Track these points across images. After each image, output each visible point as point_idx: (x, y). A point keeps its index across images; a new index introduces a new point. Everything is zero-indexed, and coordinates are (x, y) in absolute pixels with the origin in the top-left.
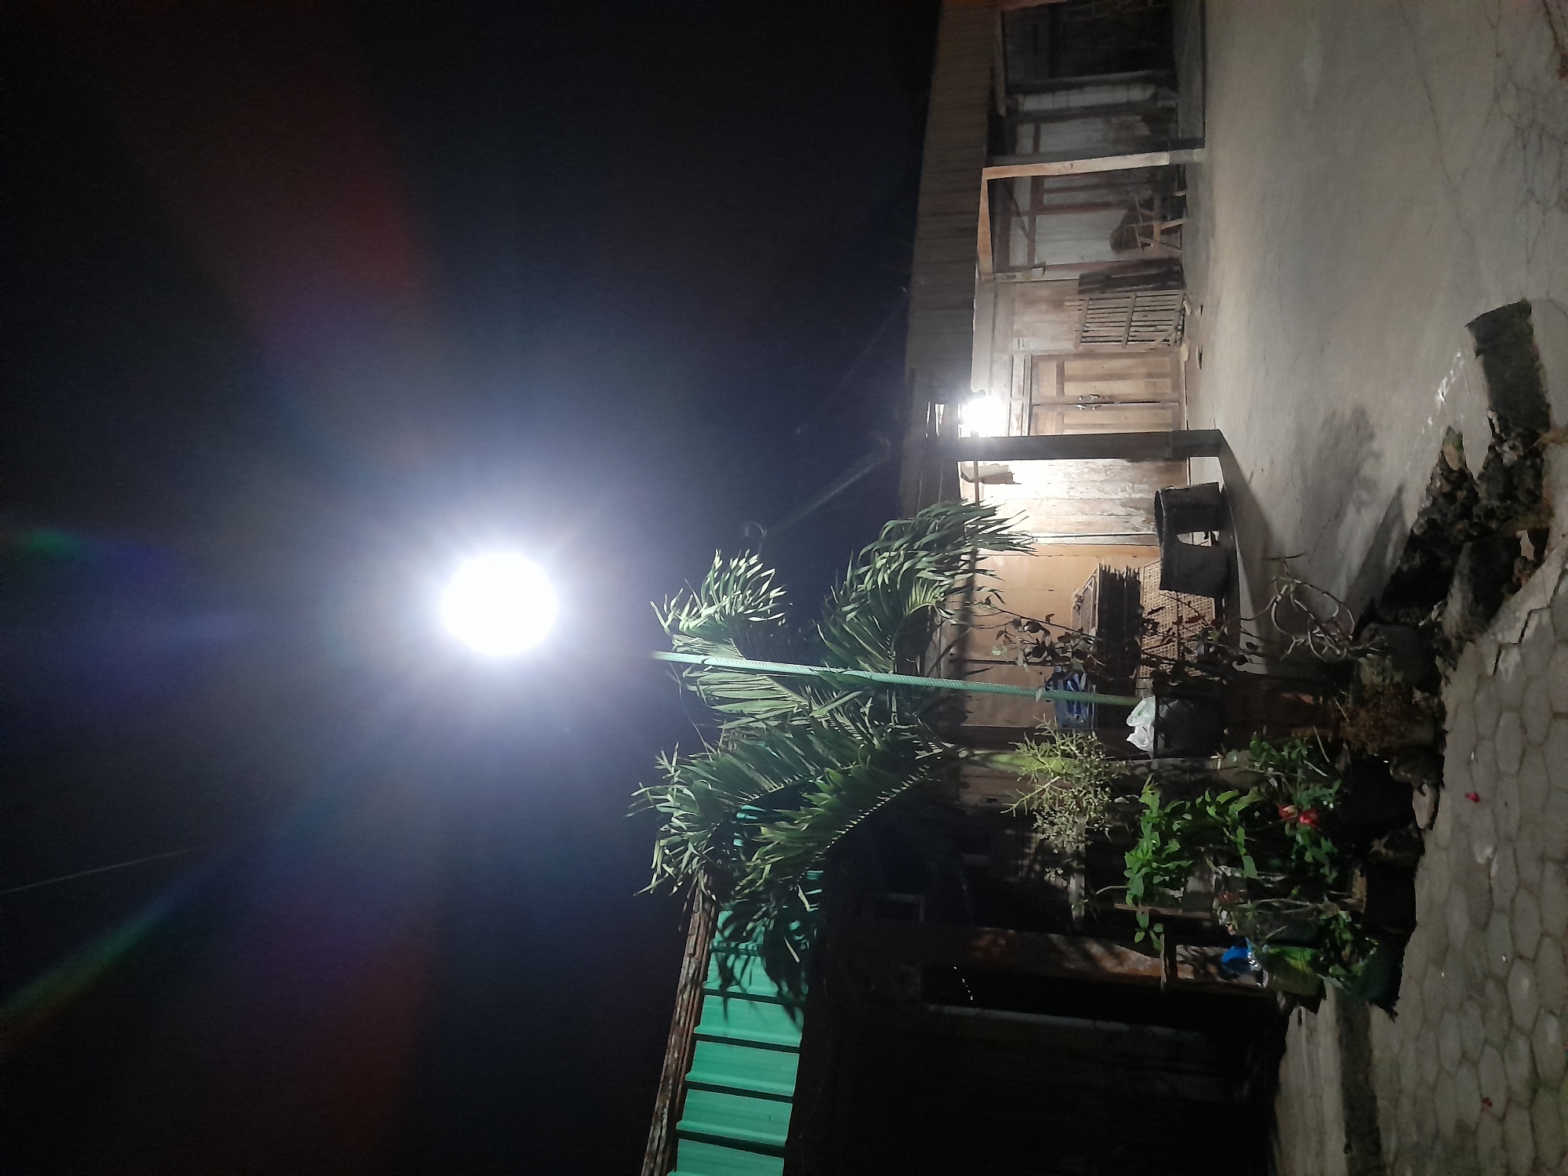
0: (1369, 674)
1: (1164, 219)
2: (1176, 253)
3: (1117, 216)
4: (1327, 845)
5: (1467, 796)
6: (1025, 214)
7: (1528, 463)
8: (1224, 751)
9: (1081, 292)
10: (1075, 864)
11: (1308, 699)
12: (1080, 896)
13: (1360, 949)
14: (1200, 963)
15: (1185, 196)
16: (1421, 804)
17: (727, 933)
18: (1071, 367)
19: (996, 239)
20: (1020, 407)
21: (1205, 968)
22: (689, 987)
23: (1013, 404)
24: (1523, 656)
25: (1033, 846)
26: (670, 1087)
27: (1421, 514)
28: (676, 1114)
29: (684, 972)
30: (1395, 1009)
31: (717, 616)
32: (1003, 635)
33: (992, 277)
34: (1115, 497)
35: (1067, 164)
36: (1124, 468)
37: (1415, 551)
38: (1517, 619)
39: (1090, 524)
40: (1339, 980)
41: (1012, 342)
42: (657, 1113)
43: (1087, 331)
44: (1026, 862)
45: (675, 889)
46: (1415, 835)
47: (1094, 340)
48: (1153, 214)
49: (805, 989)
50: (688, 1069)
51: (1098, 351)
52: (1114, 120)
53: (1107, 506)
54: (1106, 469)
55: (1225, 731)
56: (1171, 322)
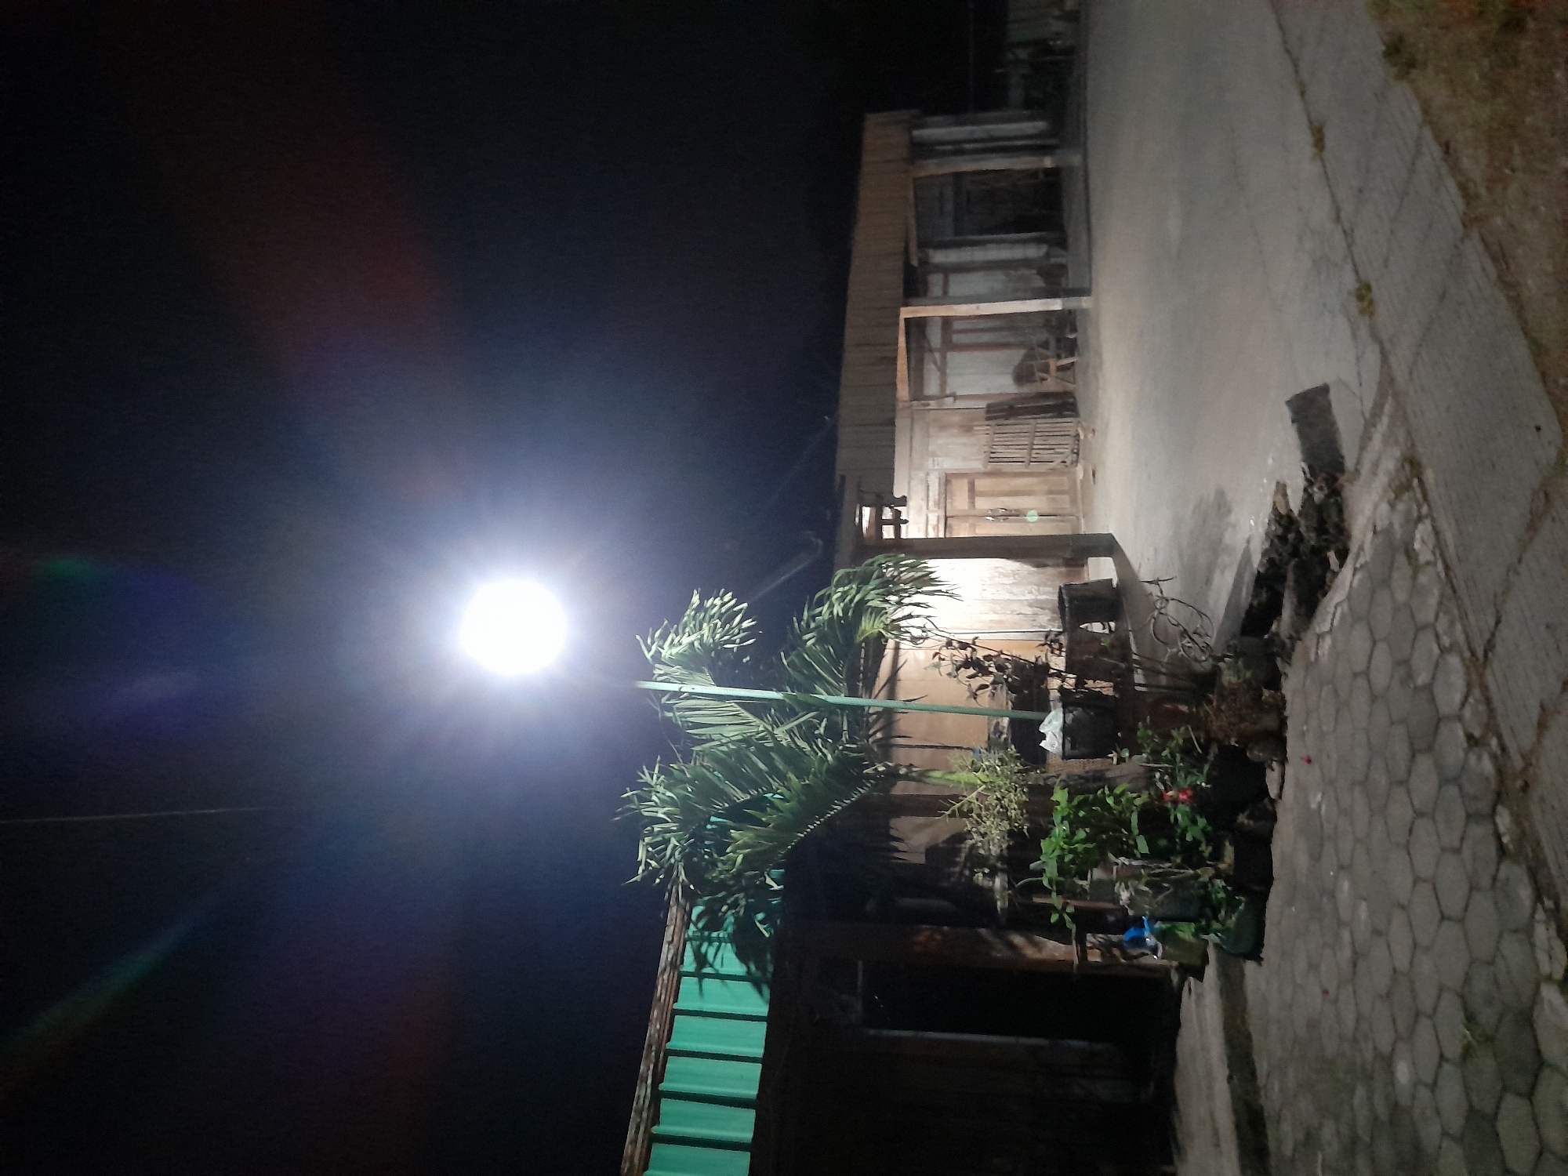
0: (1228, 678)
1: (1059, 357)
2: (1070, 387)
3: (1017, 355)
4: (1202, 822)
5: (1302, 758)
6: (937, 350)
7: (1332, 500)
8: (1118, 749)
9: (988, 419)
10: (999, 865)
11: (1184, 708)
12: (1004, 888)
13: (1232, 906)
14: (1106, 948)
15: (1075, 340)
16: (1272, 778)
17: (700, 925)
18: (981, 484)
19: (912, 373)
20: (936, 519)
21: (1110, 952)
22: (668, 969)
23: (930, 515)
24: (1334, 641)
25: (963, 855)
26: (653, 1054)
27: (1264, 554)
28: (659, 1076)
29: (663, 956)
30: (1262, 955)
31: (696, 644)
32: (937, 656)
33: (906, 404)
34: (1024, 598)
35: (974, 306)
36: (1030, 573)
37: (1261, 588)
38: (1328, 612)
39: (1001, 622)
40: (1217, 935)
41: (927, 461)
42: (642, 1076)
43: (992, 453)
44: (957, 869)
45: (658, 881)
46: (1270, 807)
47: (998, 460)
48: (1049, 353)
49: (771, 968)
50: (669, 1040)
51: (1004, 470)
52: (1012, 272)
53: (1016, 607)
54: (1014, 573)
55: (1119, 734)
56: (1067, 446)
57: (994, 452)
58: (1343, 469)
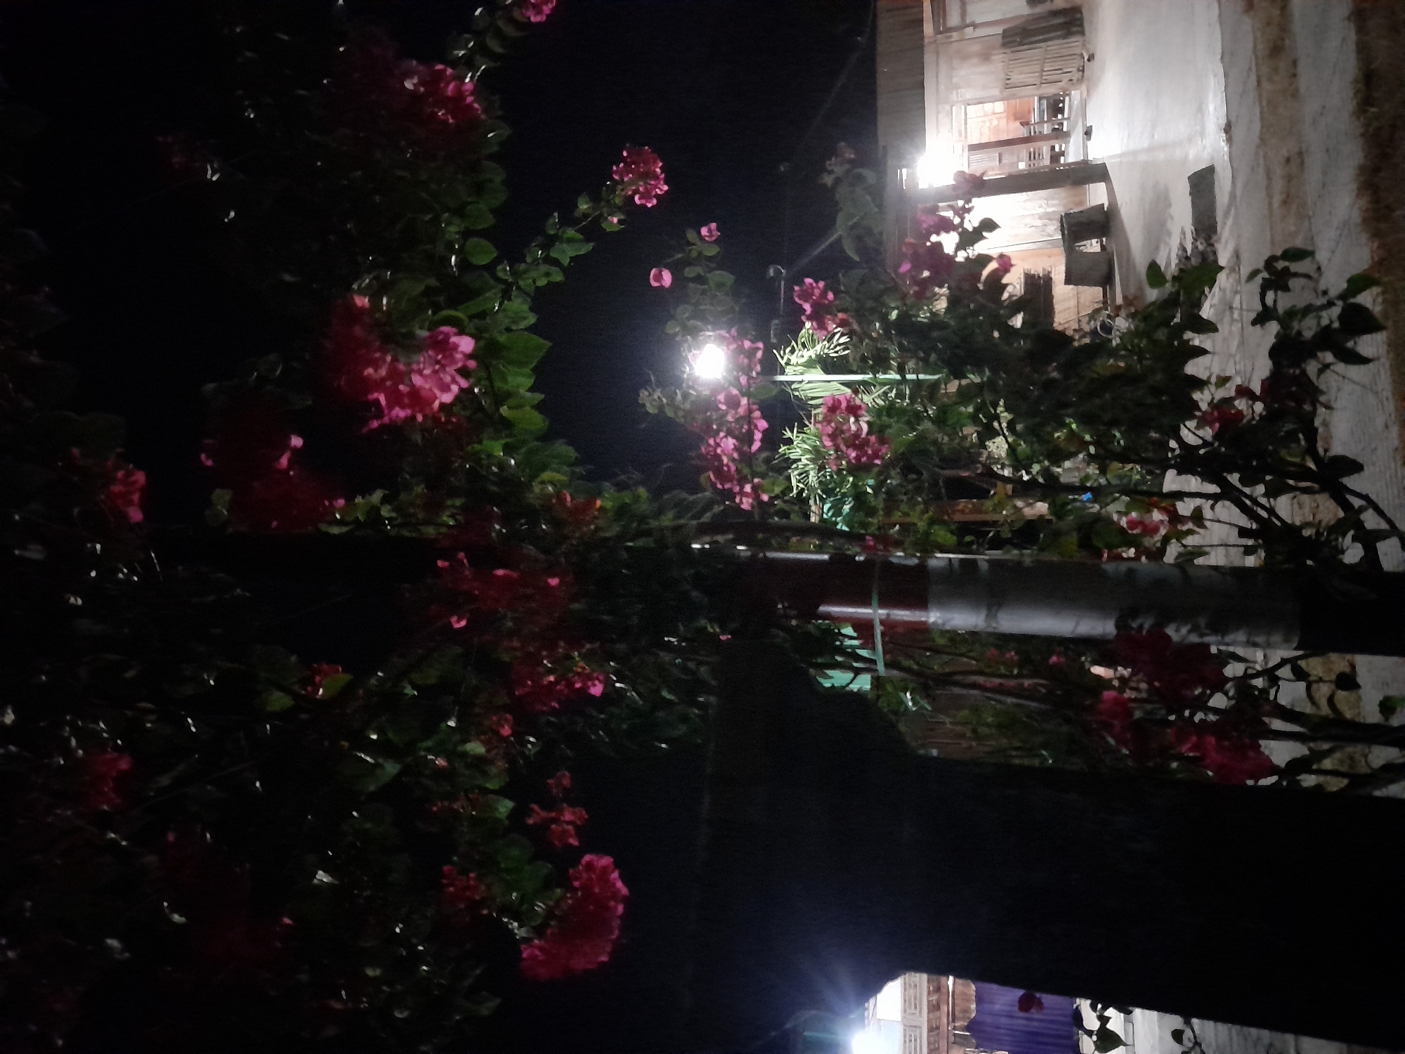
9: (1004, 45)
19: (935, 6)
23: (955, 147)
31: (813, 356)
33: (933, 40)
34: (1034, 212)
39: (1017, 235)
41: (952, 94)
45: (804, 495)
47: (1013, 86)
51: (1019, 94)
53: (1028, 220)
56: (1073, 66)
57: (1009, 79)
58: (1215, 232)
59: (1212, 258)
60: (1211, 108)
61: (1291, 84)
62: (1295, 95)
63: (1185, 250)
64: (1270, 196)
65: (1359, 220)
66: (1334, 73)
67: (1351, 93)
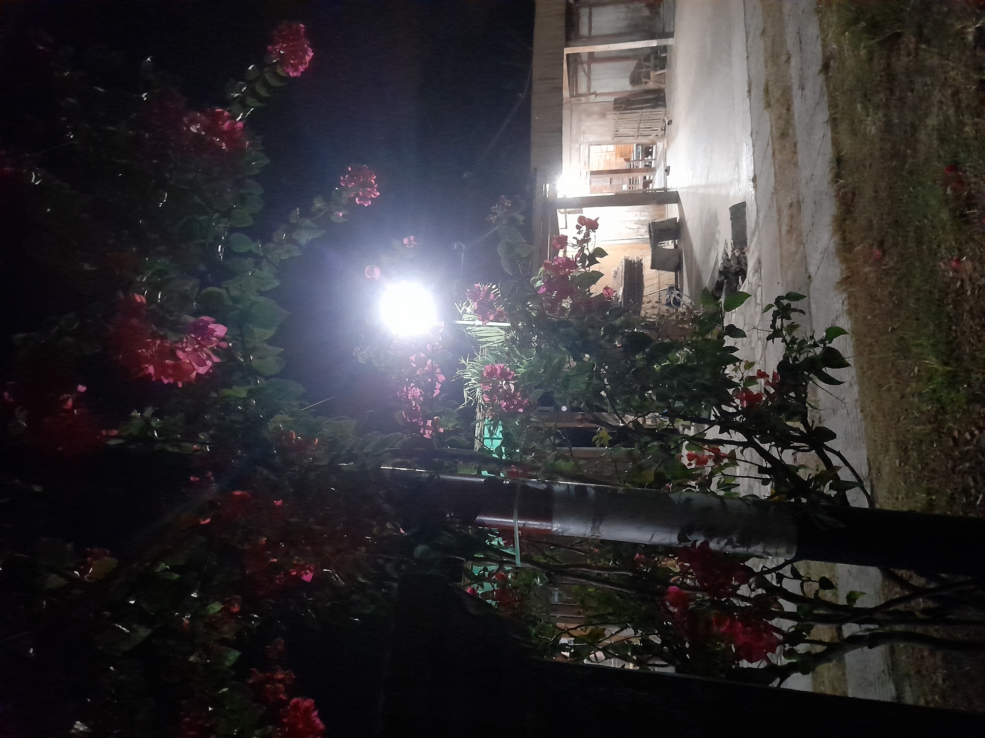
1: (656, 70)
2: (662, 86)
3: (632, 64)
7: (742, 256)
9: (615, 109)
15: (667, 58)
19: (571, 81)
22: (479, 437)
23: (582, 172)
27: (722, 263)
29: (476, 433)
33: (568, 101)
34: (632, 219)
35: (606, 46)
39: (620, 234)
41: (580, 137)
47: (621, 135)
48: (651, 63)
51: (623, 142)
52: (630, 5)
56: (659, 126)
57: (618, 131)
58: (746, 245)
59: (743, 261)
60: (744, 164)
61: (793, 158)
62: (796, 164)
63: (727, 255)
64: (780, 226)
65: (834, 250)
66: (819, 153)
67: (828, 170)
